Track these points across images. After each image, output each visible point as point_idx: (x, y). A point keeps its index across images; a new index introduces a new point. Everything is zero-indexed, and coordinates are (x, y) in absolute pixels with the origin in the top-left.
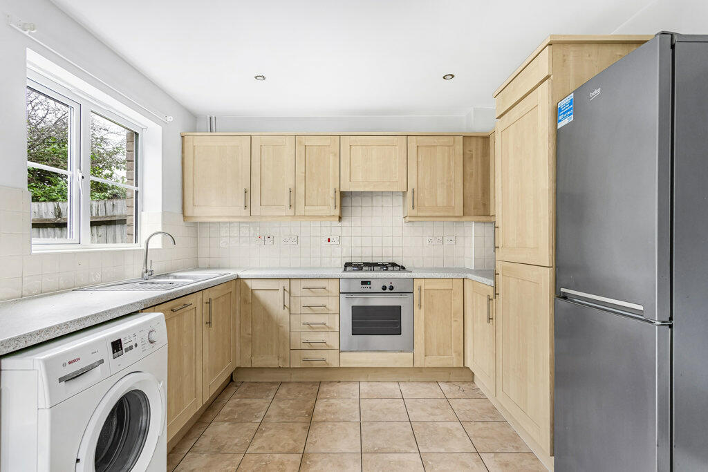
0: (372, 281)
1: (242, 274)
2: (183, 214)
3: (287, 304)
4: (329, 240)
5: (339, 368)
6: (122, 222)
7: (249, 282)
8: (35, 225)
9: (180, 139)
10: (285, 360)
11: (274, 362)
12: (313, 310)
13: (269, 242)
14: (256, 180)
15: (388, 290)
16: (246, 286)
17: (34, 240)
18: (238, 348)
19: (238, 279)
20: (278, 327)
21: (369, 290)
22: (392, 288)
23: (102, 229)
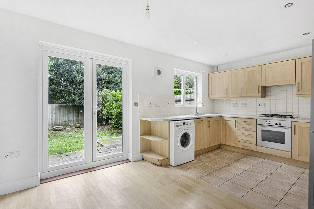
0: (271, 121)
1: (223, 115)
2: (209, 97)
3: (237, 126)
4: (260, 105)
5: (256, 151)
6: (193, 100)
7: (225, 118)
8: (176, 101)
9: (208, 76)
10: (236, 144)
11: (233, 145)
12: (246, 129)
13: (236, 106)
14: (230, 85)
15: (278, 125)
16: (224, 119)
17: (176, 105)
18: (221, 138)
19: (221, 117)
20: (234, 133)
21: (270, 124)
22: (280, 124)
23: (188, 102)
